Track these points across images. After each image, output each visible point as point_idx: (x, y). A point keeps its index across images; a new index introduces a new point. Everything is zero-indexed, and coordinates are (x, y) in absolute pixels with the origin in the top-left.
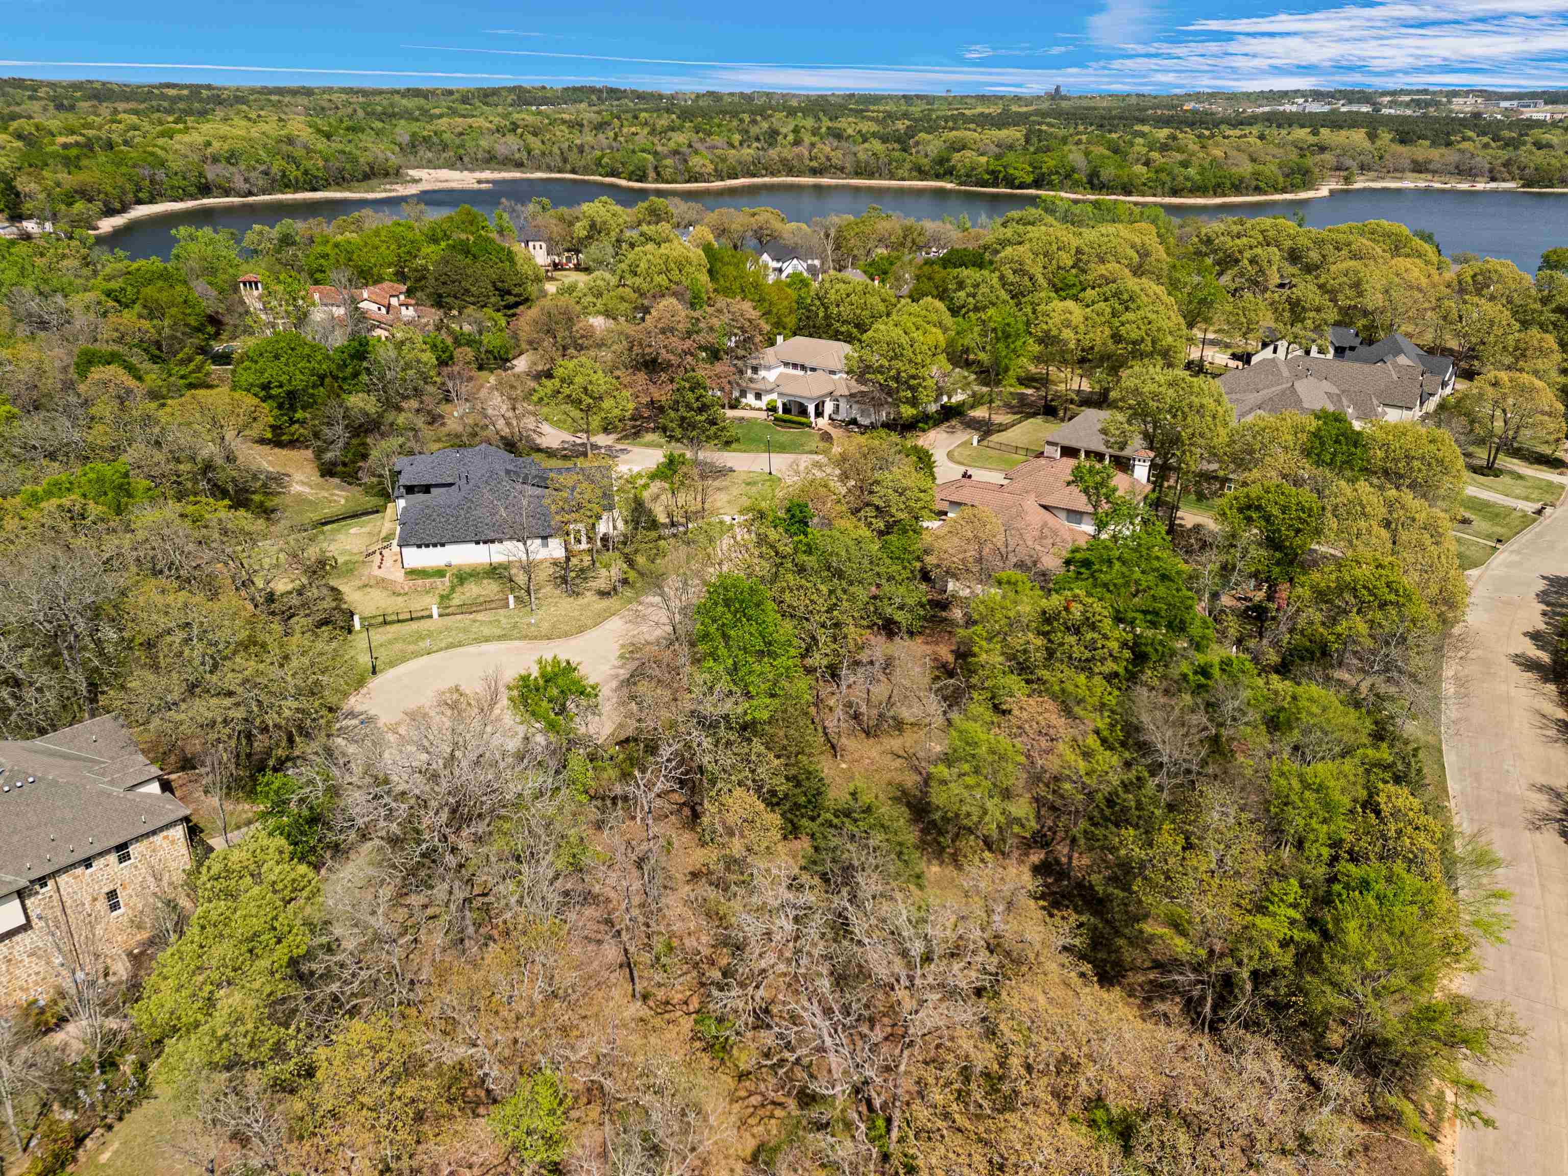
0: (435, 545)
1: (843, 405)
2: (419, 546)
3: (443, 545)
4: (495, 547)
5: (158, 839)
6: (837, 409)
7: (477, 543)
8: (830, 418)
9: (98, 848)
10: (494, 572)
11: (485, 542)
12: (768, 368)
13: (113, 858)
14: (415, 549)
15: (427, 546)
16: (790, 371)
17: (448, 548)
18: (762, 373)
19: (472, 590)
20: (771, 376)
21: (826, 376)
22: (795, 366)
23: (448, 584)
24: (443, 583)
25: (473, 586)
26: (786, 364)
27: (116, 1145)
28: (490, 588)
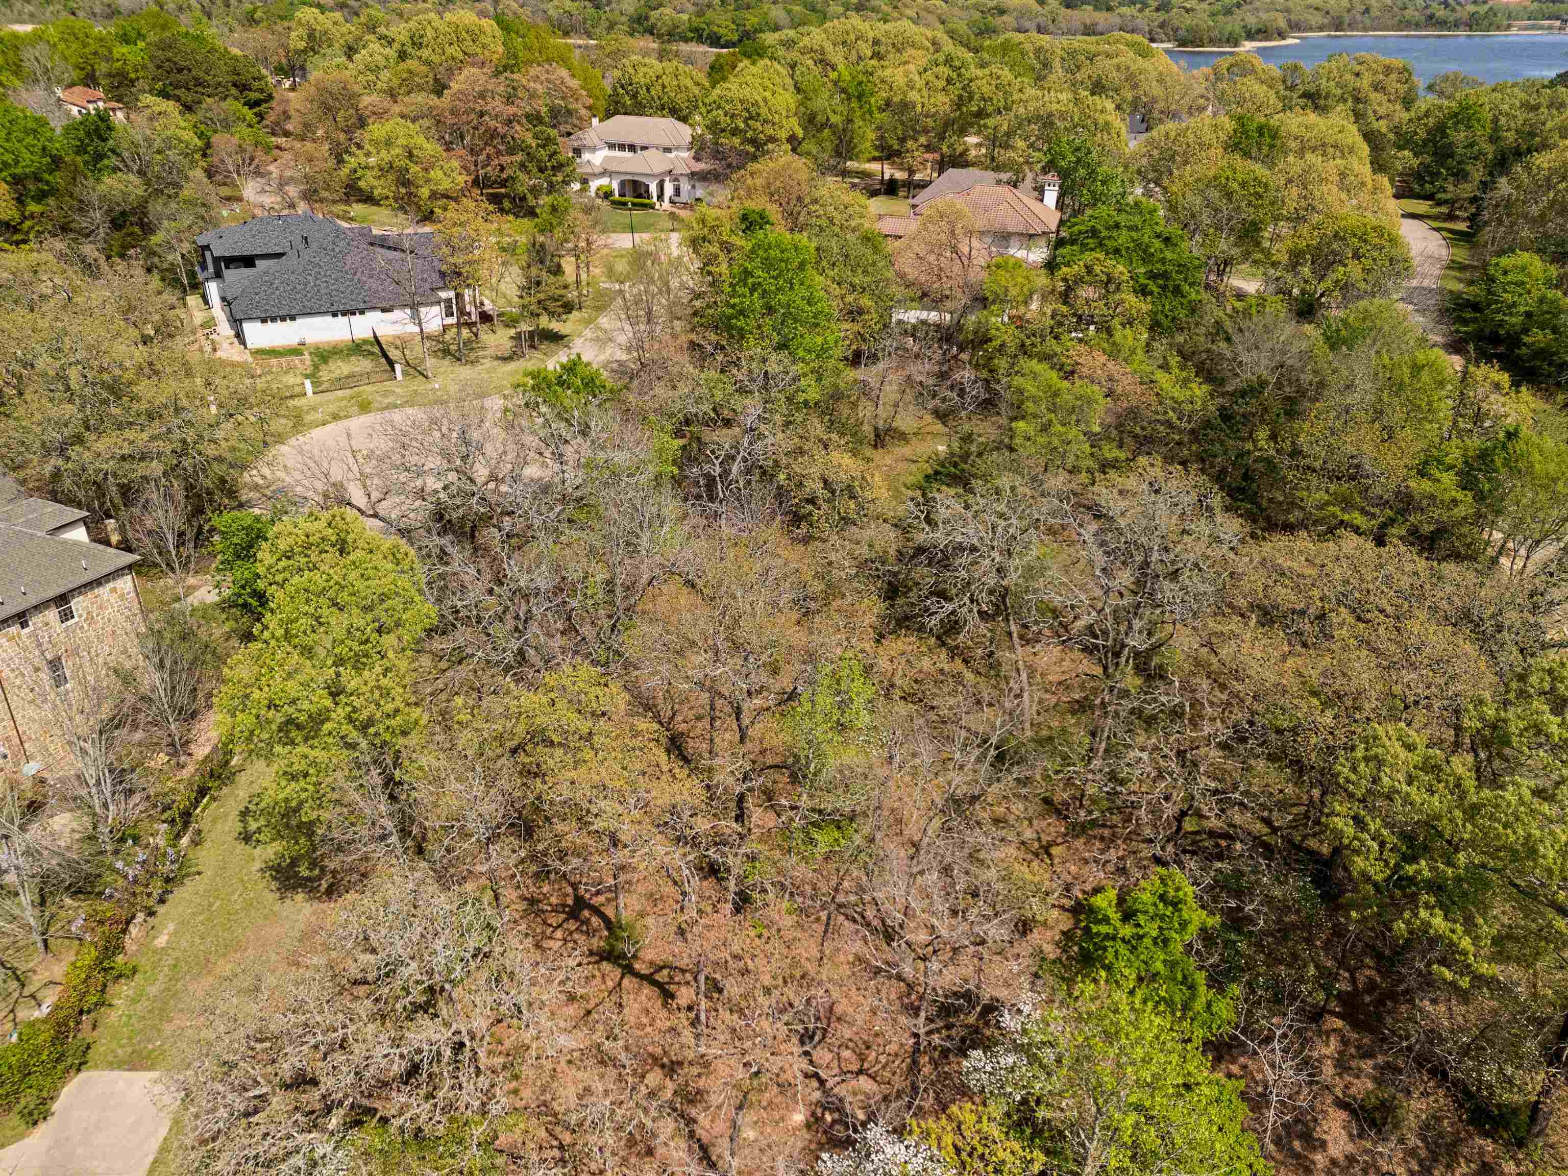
0: (283, 319)
1: (685, 186)
2: (264, 321)
3: (293, 318)
4: (357, 319)
5: (104, 591)
6: (677, 191)
7: (335, 315)
8: (671, 201)
9: (33, 600)
10: (357, 348)
11: (344, 314)
12: (594, 149)
13: (52, 615)
14: (259, 324)
15: (274, 320)
16: (617, 153)
17: (300, 321)
18: (586, 156)
19: (340, 368)
20: (596, 158)
21: (659, 154)
22: (622, 147)
23: (308, 363)
24: (302, 362)
25: (339, 363)
26: (611, 146)
27: (171, 927)
28: (364, 365)
